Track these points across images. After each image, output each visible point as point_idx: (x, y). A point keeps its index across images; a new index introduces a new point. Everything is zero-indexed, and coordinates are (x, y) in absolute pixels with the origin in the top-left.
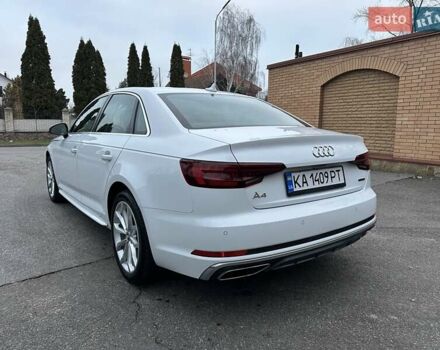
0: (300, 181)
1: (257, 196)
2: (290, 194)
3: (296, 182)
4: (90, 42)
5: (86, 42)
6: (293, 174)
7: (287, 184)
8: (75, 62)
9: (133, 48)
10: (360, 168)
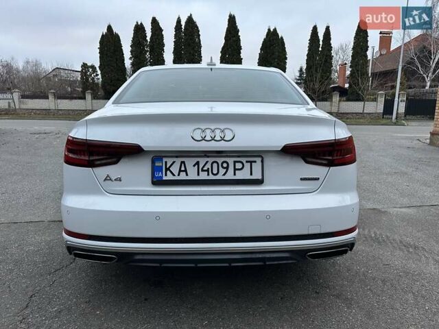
0: (175, 169)
1: (108, 178)
2: (157, 182)
3: (167, 169)
4: (275, 30)
5: (272, 30)
6: (164, 160)
7: (155, 169)
8: (261, 49)
9: (315, 29)
10: (307, 162)
